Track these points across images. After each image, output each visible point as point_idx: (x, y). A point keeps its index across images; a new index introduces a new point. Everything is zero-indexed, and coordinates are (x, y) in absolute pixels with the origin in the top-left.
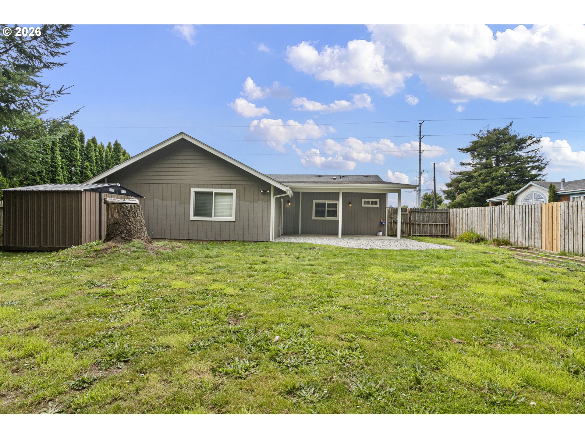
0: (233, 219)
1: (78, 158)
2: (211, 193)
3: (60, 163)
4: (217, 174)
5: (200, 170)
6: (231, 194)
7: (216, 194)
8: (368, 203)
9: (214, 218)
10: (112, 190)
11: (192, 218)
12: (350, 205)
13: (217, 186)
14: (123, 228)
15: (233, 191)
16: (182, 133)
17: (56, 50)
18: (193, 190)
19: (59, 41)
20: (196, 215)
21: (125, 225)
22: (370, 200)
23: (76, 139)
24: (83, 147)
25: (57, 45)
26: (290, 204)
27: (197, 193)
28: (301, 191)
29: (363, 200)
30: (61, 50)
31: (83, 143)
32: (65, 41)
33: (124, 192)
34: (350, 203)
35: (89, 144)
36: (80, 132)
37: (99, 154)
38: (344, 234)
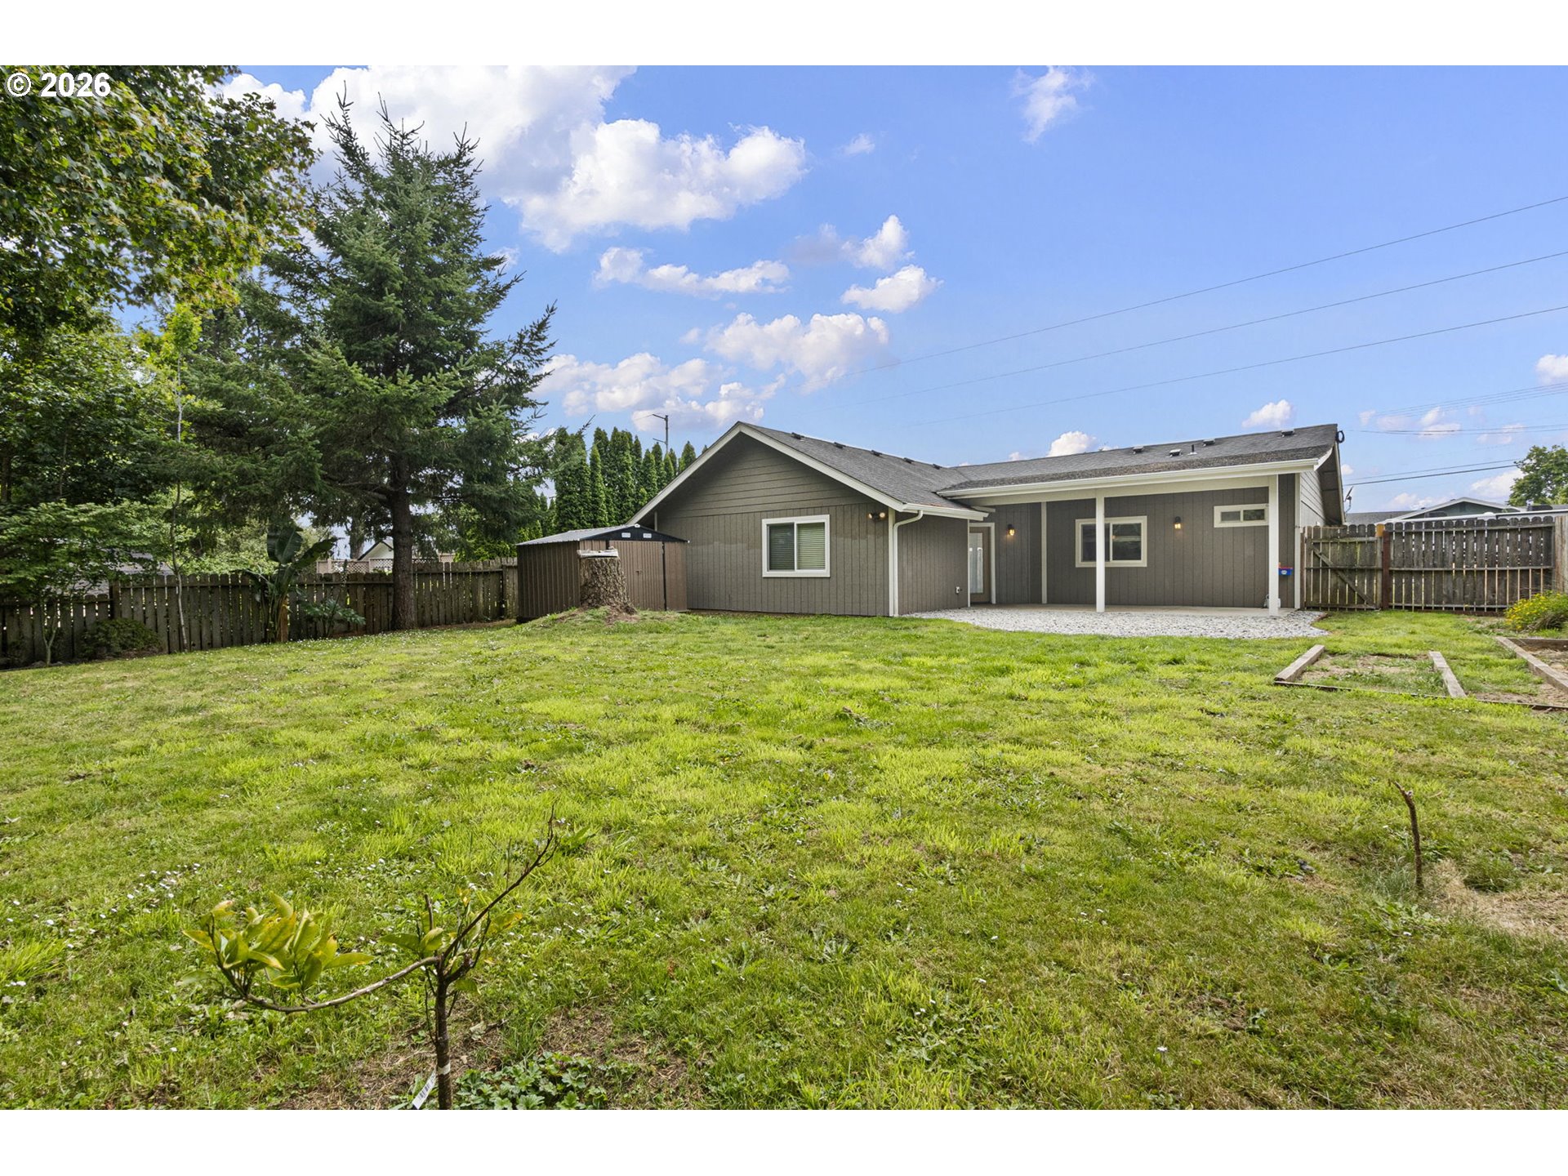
0: (825, 572)
1: (630, 483)
2: (791, 526)
3: (603, 496)
4: (795, 490)
5: (771, 485)
6: (822, 525)
7: (799, 526)
8: (1235, 516)
9: (797, 573)
10: (627, 535)
11: (766, 573)
12: (1178, 526)
13: (800, 512)
14: (591, 590)
15: (825, 519)
16: (739, 424)
17: (539, 357)
18: (766, 522)
19: (540, 345)
20: (771, 567)
21: (594, 586)
22: (1241, 508)
23: (627, 453)
24: (638, 463)
25: (539, 352)
26: (1012, 532)
27: (772, 528)
28: (1044, 500)
29: (1218, 510)
30: (545, 355)
31: (639, 456)
32: (545, 344)
33: (647, 536)
34: (1178, 520)
35: (647, 457)
36: (634, 439)
37: (666, 470)
38: (1112, 602)
